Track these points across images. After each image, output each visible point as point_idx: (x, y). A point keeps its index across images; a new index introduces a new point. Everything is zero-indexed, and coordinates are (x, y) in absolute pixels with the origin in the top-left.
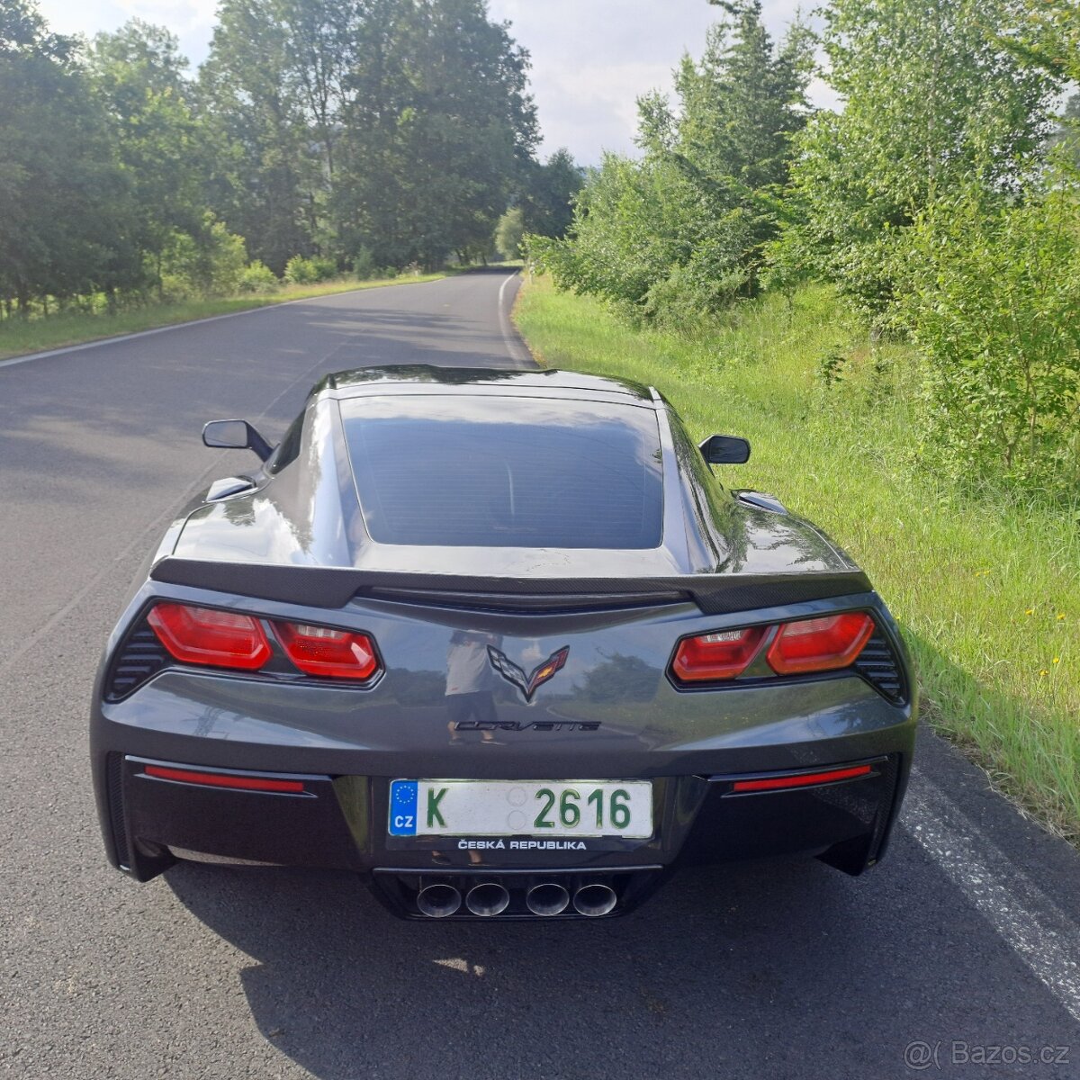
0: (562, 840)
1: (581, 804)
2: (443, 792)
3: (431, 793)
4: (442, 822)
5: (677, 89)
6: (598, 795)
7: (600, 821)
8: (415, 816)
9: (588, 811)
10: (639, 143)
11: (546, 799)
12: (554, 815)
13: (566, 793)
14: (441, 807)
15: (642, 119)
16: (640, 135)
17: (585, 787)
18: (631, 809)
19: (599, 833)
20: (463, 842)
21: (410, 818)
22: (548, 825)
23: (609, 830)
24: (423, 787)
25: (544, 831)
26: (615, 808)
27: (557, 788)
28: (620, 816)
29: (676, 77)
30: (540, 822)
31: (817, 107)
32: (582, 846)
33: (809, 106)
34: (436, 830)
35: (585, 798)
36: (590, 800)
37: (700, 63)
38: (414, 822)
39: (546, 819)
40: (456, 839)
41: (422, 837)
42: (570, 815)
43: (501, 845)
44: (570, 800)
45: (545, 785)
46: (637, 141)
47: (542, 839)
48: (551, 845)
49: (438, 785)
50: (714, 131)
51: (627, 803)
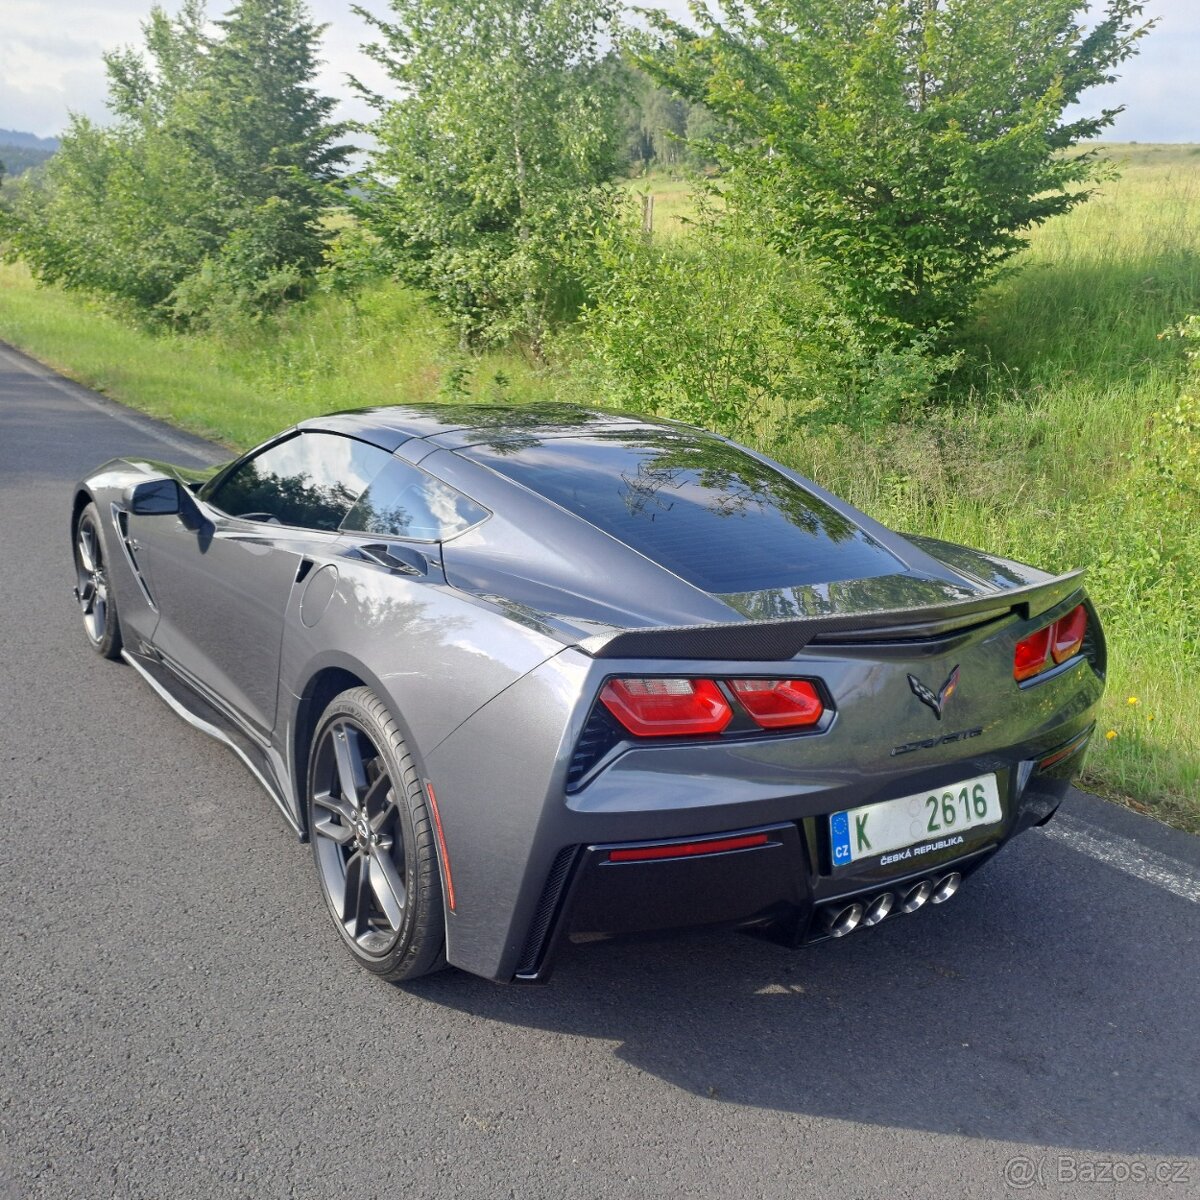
0: (946, 838)
1: (955, 803)
2: (866, 816)
3: (858, 820)
4: (868, 845)
5: (149, 48)
6: (964, 793)
7: (968, 815)
8: (848, 843)
9: (960, 808)
10: (114, 108)
11: (932, 804)
12: (939, 820)
13: (946, 796)
14: (867, 831)
15: (113, 80)
16: (114, 98)
17: (955, 789)
18: (985, 798)
19: (968, 825)
20: (884, 858)
21: (846, 847)
22: (936, 828)
23: (976, 821)
24: (853, 815)
25: (935, 834)
26: (977, 800)
27: (939, 793)
28: (980, 806)
29: (147, 32)
30: (932, 827)
31: (376, 93)
32: (960, 840)
33: (368, 92)
34: (866, 853)
35: (956, 797)
36: (960, 797)
37: (177, 20)
38: (849, 851)
39: (935, 823)
40: (879, 856)
41: (856, 862)
42: (949, 814)
43: (908, 854)
44: (948, 802)
45: (930, 793)
46: (110, 105)
47: (934, 841)
48: (941, 845)
49: (862, 811)
50: (233, 106)
51: (983, 795)
